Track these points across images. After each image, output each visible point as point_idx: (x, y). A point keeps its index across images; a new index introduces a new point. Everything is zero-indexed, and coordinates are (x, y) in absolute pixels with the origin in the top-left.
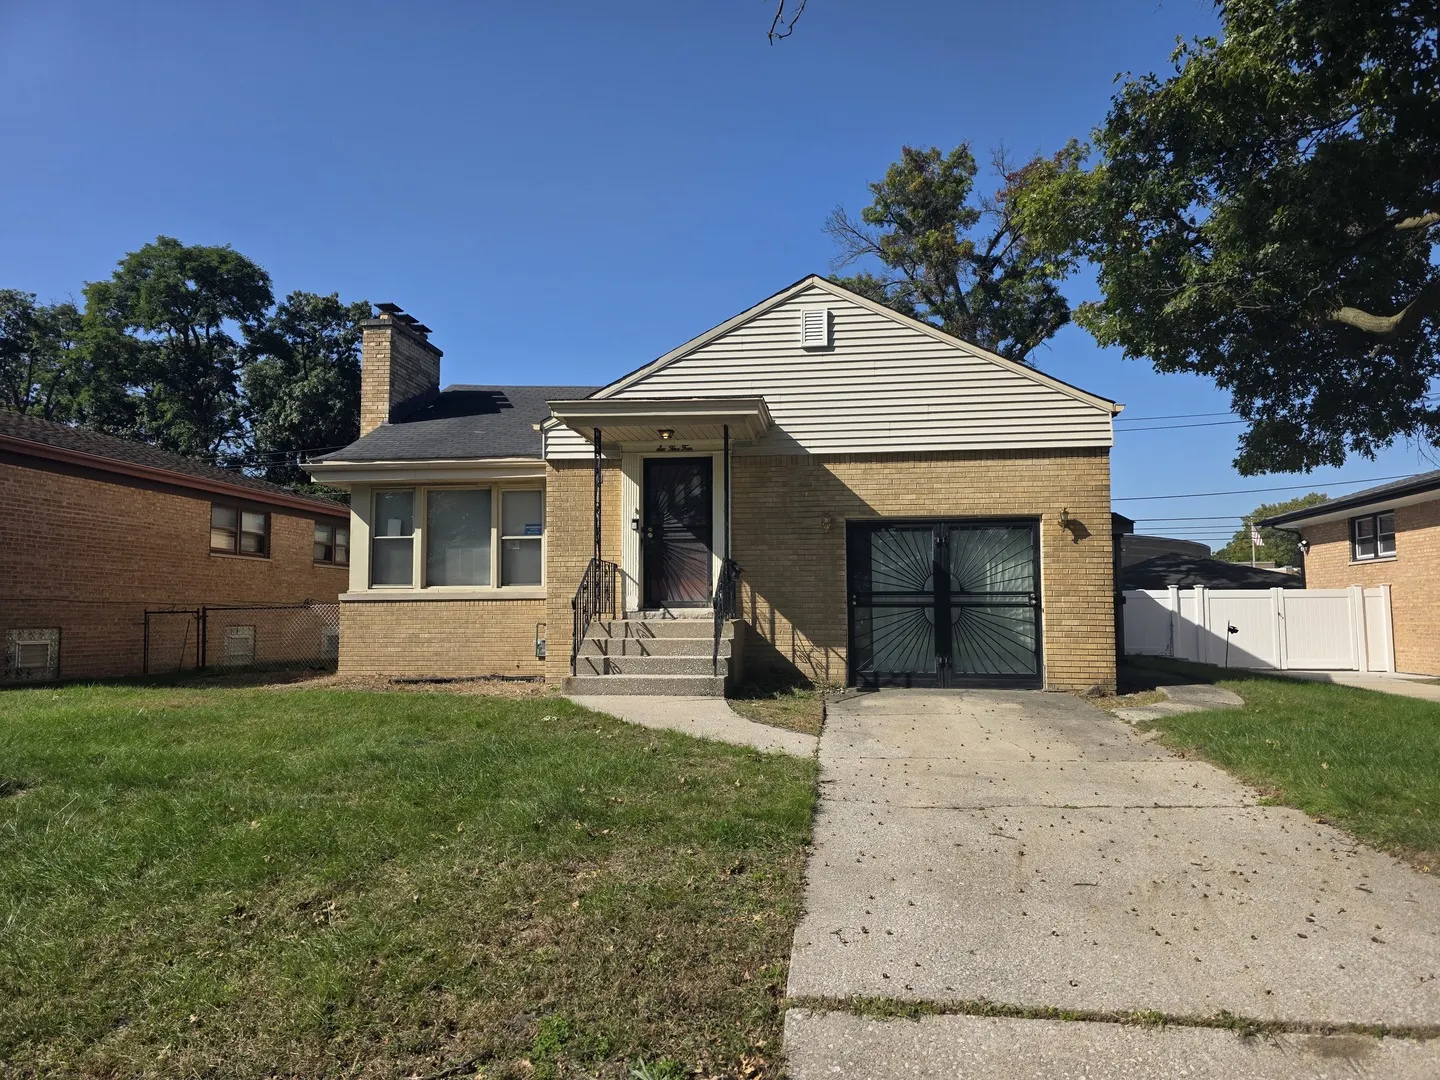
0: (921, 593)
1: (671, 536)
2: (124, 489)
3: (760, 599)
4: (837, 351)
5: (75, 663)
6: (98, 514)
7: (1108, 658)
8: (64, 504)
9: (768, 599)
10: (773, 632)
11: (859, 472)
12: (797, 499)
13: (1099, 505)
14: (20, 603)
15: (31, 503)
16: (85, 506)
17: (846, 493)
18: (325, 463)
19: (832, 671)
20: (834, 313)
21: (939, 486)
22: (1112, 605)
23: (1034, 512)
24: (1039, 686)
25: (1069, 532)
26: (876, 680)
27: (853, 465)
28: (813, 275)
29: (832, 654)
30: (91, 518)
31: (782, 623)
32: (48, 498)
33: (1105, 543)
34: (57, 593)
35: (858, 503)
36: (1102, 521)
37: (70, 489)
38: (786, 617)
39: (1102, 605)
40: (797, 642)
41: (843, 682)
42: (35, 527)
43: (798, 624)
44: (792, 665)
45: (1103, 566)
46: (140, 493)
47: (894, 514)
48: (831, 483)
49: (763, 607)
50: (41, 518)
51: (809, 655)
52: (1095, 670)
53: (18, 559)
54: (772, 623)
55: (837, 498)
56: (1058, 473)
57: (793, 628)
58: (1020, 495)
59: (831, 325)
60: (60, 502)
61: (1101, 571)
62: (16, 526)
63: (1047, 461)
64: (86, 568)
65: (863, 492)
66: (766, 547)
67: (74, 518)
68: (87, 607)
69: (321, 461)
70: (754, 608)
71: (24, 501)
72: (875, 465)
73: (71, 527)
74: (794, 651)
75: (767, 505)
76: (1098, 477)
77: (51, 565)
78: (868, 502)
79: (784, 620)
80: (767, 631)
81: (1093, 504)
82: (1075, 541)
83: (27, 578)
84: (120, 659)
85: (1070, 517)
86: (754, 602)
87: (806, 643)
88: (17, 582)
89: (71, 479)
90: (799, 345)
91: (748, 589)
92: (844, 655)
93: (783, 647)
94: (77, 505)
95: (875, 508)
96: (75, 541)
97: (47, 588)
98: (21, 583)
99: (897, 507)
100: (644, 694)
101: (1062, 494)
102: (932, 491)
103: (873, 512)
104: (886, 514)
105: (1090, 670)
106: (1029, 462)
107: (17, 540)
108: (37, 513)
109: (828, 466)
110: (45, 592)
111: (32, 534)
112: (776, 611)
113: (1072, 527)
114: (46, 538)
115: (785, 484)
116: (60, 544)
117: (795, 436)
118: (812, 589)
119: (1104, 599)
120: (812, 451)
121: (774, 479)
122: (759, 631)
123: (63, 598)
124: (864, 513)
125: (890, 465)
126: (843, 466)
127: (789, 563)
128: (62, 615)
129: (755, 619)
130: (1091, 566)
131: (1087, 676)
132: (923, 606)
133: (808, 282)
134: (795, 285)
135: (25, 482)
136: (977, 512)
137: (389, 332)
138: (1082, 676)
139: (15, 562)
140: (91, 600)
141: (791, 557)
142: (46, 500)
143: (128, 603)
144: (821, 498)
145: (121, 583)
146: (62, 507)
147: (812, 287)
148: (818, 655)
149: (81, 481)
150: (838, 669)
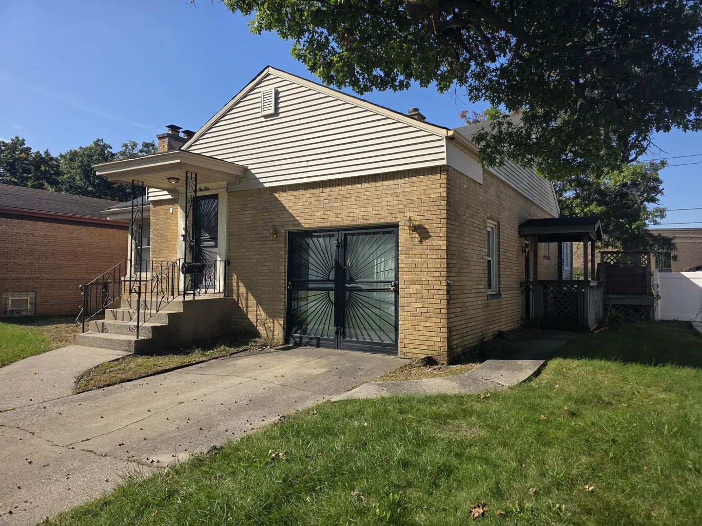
0: (328, 281)
1: (206, 244)
2: (73, 227)
3: (241, 284)
4: (281, 115)
5: (45, 307)
6: (58, 239)
7: (441, 335)
8: (37, 235)
9: (245, 285)
10: (247, 307)
11: (293, 197)
12: (260, 218)
13: (438, 212)
14: (10, 280)
15: (16, 235)
16: (50, 235)
17: (285, 212)
18: (112, 210)
19: (276, 333)
20: (280, 89)
21: (337, 204)
22: (445, 292)
23: (393, 220)
24: (396, 354)
25: (417, 235)
26: (301, 341)
27: (290, 193)
28: (268, 67)
29: (276, 321)
30: (53, 241)
31: (252, 300)
32: (27, 232)
33: (441, 243)
34: (33, 276)
35: (292, 219)
36: (440, 225)
37: (40, 228)
38: (253, 297)
39: (438, 292)
40: (259, 313)
41: (281, 341)
42: (19, 246)
43: (259, 302)
44: (256, 328)
45: (439, 261)
46: (85, 228)
47: (311, 226)
48: (278, 206)
49: (243, 290)
50: (22, 242)
51: (264, 322)
52: (432, 343)
53: (9, 261)
54: (247, 300)
55: (281, 216)
56: (409, 189)
57: (257, 304)
58: (385, 208)
59: (277, 98)
60: (34, 234)
61: (438, 265)
62: (7, 246)
63: (402, 181)
64: (51, 264)
65: (294, 211)
66: (244, 250)
67: (43, 241)
68: (52, 282)
69: (110, 209)
70: (238, 290)
71: (12, 235)
72: (301, 192)
73: (41, 245)
74: (257, 319)
75: (246, 222)
76: (436, 190)
77: (29, 263)
78: (297, 218)
79: (252, 298)
80: (244, 305)
81: (434, 212)
82: (421, 242)
83: (14, 269)
84: (74, 306)
85: (416, 223)
86: (238, 286)
87: (263, 313)
88: (8, 271)
89: (39, 223)
90: (259, 115)
91: (235, 277)
92: (282, 323)
93: (251, 317)
94: (45, 235)
95: (301, 222)
96: (43, 252)
97: (26, 274)
98: (11, 271)
99: (313, 221)
100: (101, 348)
101: (412, 205)
102: (333, 208)
103: (299, 225)
104: (306, 226)
105: (428, 343)
106: (391, 182)
107: (8, 252)
108: (20, 239)
109: (277, 195)
110: (25, 276)
111: (17, 249)
112: (249, 293)
113: (419, 231)
114: (26, 251)
115: (255, 208)
116: (34, 253)
117: (258, 176)
118: (267, 278)
119: (439, 288)
120: (266, 185)
121: (249, 205)
122: (240, 305)
123: (37, 278)
124: (294, 225)
125: (309, 191)
126: (285, 194)
127: (255, 261)
128: (36, 286)
129: (238, 297)
130: (431, 261)
131: (426, 347)
132: (328, 290)
133: (266, 71)
134: (259, 75)
135: (12, 226)
136: (358, 222)
137: (167, 139)
138: (423, 347)
139: (6, 262)
140: (54, 278)
141: (256, 256)
142: (25, 233)
143: (78, 280)
144: (273, 217)
145: (74, 270)
146: (35, 236)
147: (268, 75)
148: (269, 323)
149: (47, 224)
150: (279, 334)
